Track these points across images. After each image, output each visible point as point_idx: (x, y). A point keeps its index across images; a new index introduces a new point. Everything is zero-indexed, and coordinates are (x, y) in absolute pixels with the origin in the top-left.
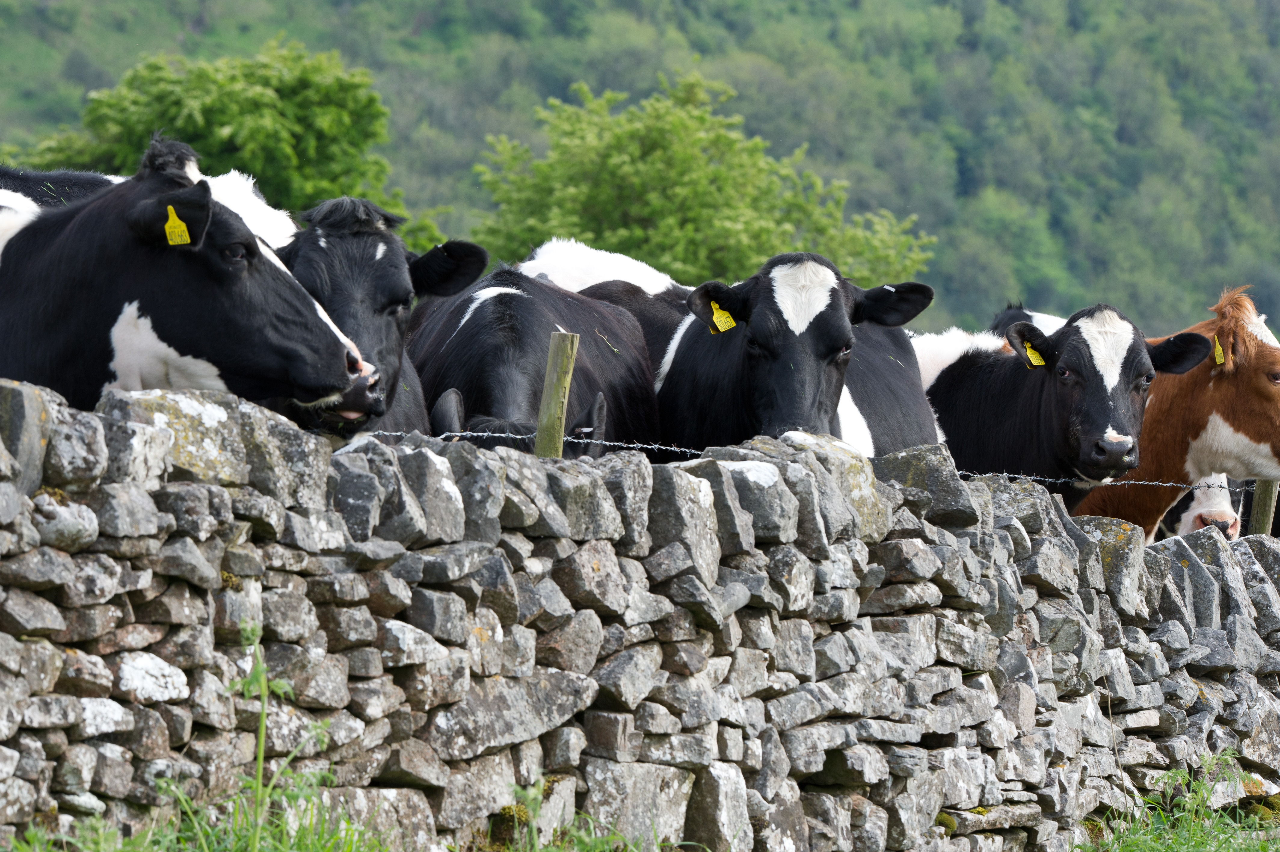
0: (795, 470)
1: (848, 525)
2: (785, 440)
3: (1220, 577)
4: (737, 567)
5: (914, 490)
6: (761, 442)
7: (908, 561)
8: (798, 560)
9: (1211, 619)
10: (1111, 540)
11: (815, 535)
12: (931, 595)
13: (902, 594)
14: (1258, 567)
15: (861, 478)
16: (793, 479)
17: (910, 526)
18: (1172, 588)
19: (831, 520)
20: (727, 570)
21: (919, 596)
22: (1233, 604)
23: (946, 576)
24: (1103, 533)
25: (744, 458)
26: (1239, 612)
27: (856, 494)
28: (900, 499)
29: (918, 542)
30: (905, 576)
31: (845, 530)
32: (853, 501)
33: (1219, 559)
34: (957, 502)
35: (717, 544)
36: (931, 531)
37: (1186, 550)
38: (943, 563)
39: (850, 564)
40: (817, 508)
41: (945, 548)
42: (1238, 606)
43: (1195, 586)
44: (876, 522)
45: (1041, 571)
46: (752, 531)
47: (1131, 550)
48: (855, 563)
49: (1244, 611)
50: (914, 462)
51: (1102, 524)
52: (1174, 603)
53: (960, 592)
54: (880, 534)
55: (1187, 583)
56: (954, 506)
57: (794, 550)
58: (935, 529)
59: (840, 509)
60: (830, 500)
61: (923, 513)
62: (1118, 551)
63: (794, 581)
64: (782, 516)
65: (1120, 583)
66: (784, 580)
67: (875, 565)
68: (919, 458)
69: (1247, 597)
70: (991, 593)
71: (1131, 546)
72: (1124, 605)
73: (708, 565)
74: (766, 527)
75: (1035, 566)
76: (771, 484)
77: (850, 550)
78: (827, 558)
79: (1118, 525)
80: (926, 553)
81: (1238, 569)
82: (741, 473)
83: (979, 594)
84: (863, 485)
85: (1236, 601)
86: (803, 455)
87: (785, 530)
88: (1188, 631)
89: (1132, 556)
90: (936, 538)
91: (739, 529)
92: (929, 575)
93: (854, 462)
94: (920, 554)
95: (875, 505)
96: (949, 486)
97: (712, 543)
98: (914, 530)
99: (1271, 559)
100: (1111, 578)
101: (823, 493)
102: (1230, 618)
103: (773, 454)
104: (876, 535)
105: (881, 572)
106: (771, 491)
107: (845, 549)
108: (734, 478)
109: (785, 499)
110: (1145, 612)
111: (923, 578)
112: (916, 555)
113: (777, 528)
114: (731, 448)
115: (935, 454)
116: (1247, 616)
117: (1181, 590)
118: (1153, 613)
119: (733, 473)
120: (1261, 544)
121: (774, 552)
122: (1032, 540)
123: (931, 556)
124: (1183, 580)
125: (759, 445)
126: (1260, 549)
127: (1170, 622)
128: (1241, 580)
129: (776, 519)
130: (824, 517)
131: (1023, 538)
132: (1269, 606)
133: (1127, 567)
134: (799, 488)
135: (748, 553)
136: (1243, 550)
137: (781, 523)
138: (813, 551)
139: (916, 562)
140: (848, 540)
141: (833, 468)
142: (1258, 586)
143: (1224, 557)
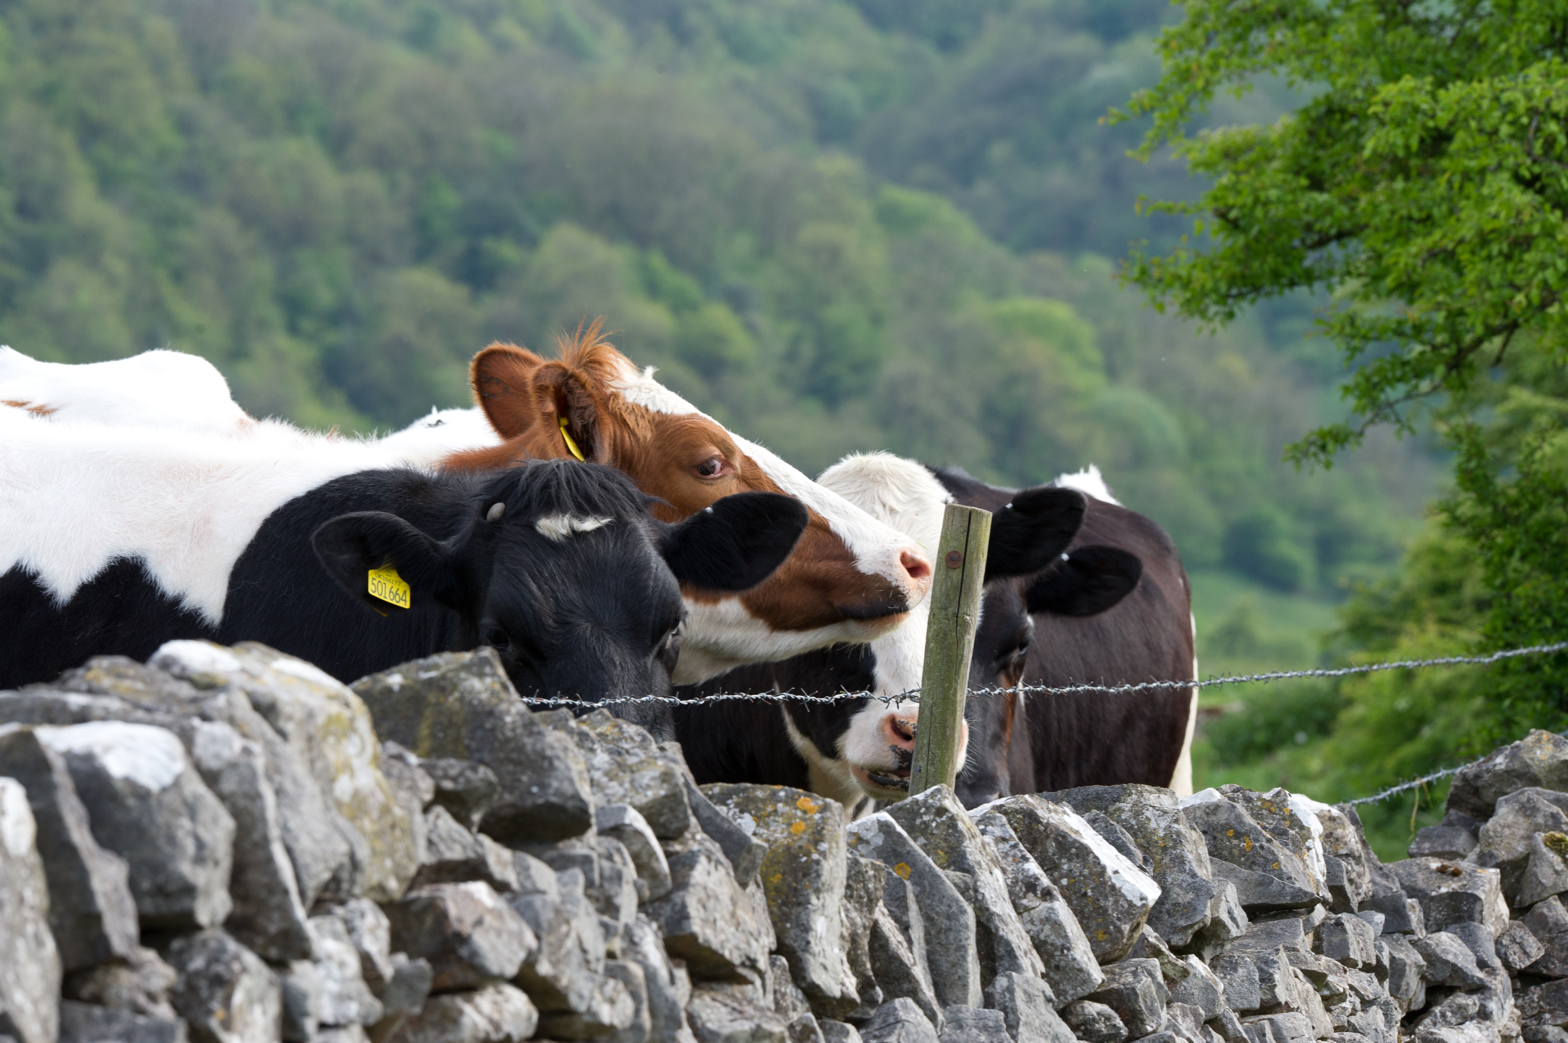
0: (214, 740)
1: (341, 867)
2: (166, 664)
3: (971, 892)
4: (97, 1000)
5: (454, 766)
6: (109, 672)
7: (462, 939)
8: (244, 970)
9: (965, 986)
10: (778, 833)
11: (275, 900)
12: (516, 1015)
13: (452, 1020)
14: (1033, 867)
15: (351, 747)
16: (212, 764)
17: (455, 854)
18: (888, 926)
19: (304, 859)
20: (78, 1010)
21: (491, 1021)
22: (1002, 951)
23: (544, 968)
24: (759, 819)
25: (82, 717)
26: (1017, 968)
27: (344, 787)
28: (426, 786)
29: (480, 889)
30: (460, 975)
31: (335, 881)
32: (339, 804)
33: (963, 856)
34: (543, 786)
35: (50, 946)
36: (500, 861)
37: (904, 843)
38: (538, 937)
39: (353, 965)
40: (274, 832)
41: (537, 901)
42: (1011, 954)
43: (928, 919)
44: (391, 852)
45: (696, 926)
46: (130, 905)
47: (823, 854)
48: (366, 961)
49: (1024, 962)
50: (432, 697)
51: (755, 800)
52: (896, 959)
53: (574, 1001)
54: (399, 879)
55: (914, 915)
56: (537, 796)
57: (232, 945)
58: (506, 854)
59: (320, 828)
60: (294, 806)
61: (476, 817)
62: (795, 857)
63: (238, 1024)
64: (200, 859)
65: (807, 929)
66: (214, 1023)
67: (402, 959)
68: (441, 686)
69: (1024, 934)
70: (635, 996)
71: (824, 846)
72: (818, 976)
73: (35, 1002)
74: (160, 892)
75: (682, 915)
76: (168, 780)
77: (351, 930)
78: (306, 954)
79: (791, 800)
80: (497, 914)
81: (997, 872)
82: (89, 758)
83: (612, 1002)
84: (356, 763)
85: (1008, 944)
86: (221, 700)
87: (208, 894)
88: (932, 1017)
89: (827, 866)
90: (511, 877)
91: (101, 903)
92: (511, 970)
93: (335, 708)
94: (489, 919)
95: (386, 810)
96: (521, 749)
97: (39, 943)
98: (466, 863)
99: (1051, 846)
100: (786, 917)
101: (279, 792)
102: (1001, 982)
103: (147, 701)
104: (393, 884)
105: (421, 976)
106: (168, 798)
107: (340, 927)
108: (73, 772)
109: (204, 815)
110: (851, 985)
111: (498, 979)
112: (479, 922)
113: (189, 890)
114: (44, 693)
115: (481, 675)
116: (1030, 974)
117: (905, 928)
118: (865, 987)
119: (69, 756)
120: (1031, 816)
121: (181, 952)
122: (668, 855)
123: (513, 923)
124: (905, 908)
125: (106, 682)
126: (1029, 827)
127: (898, 1002)
128: (1007, 896)
129: (186, 868)
130: (289, 851)
131: (652, 854)
132: (1066, 947)
133: (818, 891)
134: (229, 785)
135: (124, 962)
136: (998, 832)
137: (199, 876)
138: (272, 940)
139: (482, 941)
140: (342, 903)
141: (289, 727)
142: (1041, 907)
143: (973, 849)
